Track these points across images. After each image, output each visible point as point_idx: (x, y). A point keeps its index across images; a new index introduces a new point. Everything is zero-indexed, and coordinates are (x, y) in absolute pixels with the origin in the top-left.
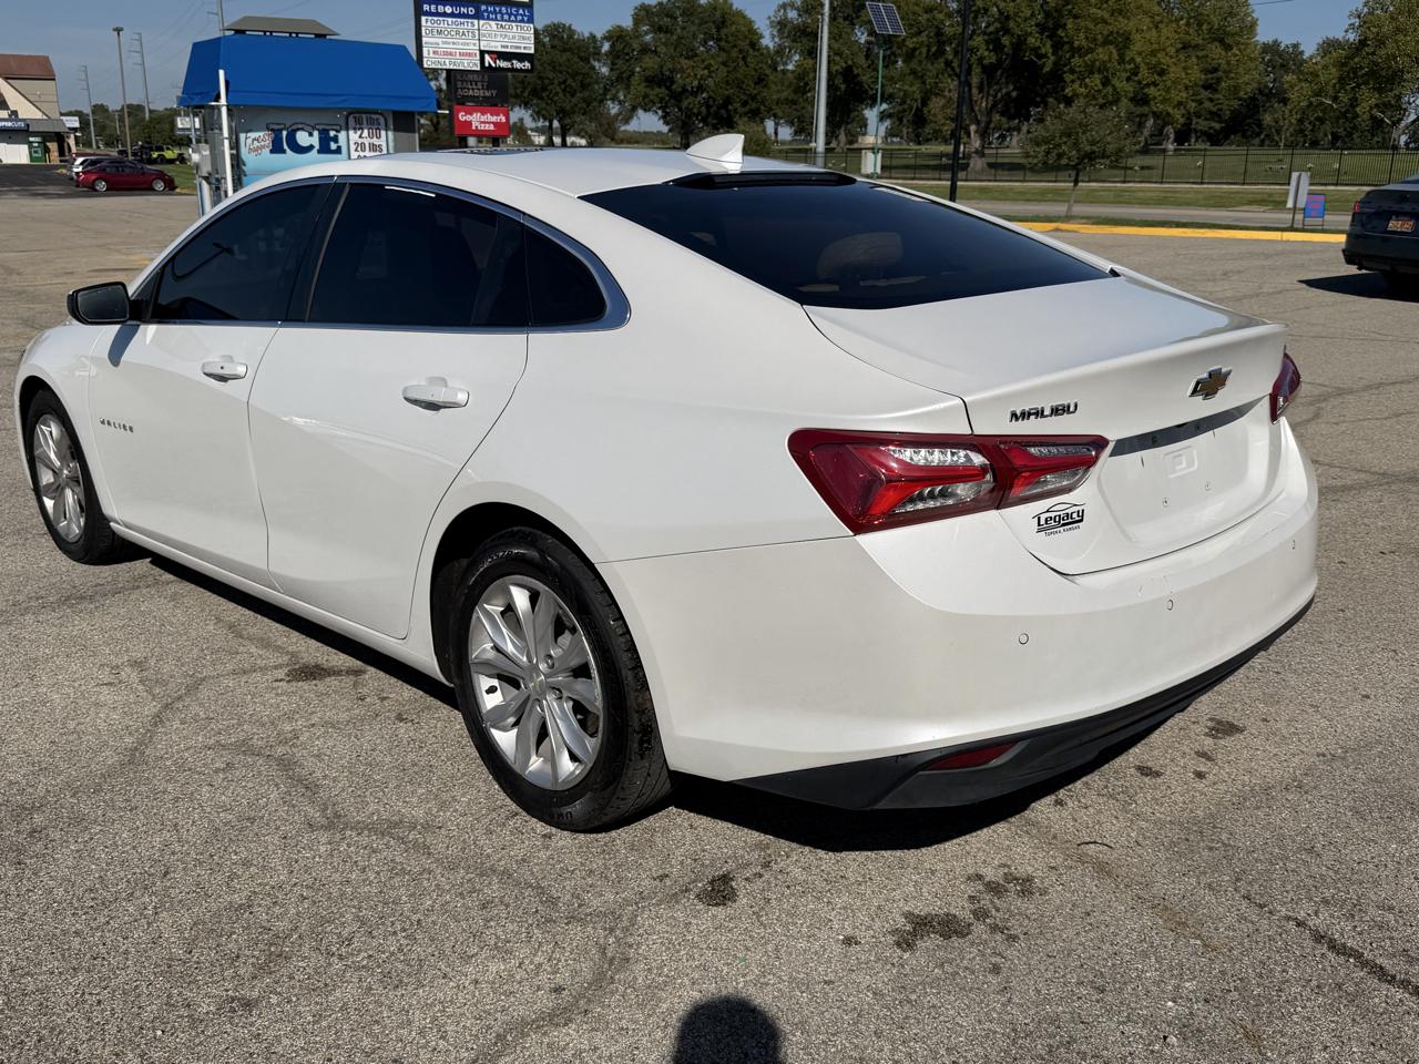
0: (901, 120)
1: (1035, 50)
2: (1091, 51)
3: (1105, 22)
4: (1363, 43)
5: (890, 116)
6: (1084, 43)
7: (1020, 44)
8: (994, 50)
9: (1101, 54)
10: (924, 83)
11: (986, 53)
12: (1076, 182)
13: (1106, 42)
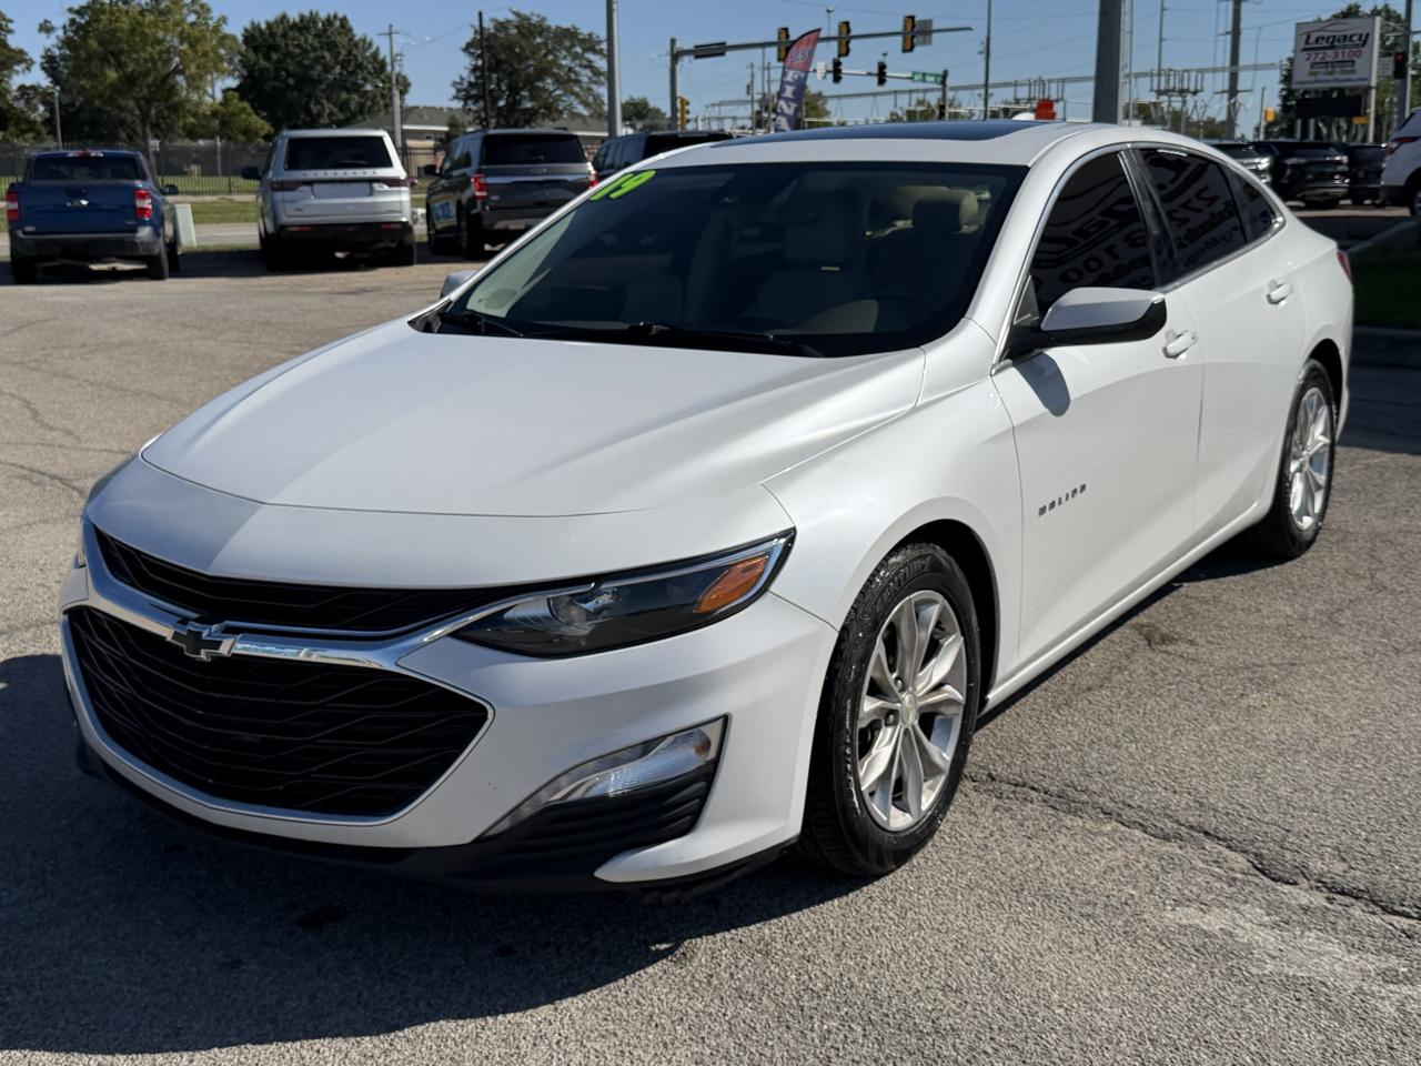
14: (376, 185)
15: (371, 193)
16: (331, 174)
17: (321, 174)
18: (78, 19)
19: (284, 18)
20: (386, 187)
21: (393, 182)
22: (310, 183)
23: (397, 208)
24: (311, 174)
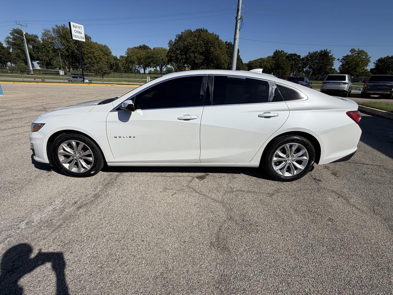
0: (43, 64)
1: (76, 53)
2: (88, 54)
3: (89, 49)
4: (128, 57)
5: (40, 64)
6: (86, 53)
7: (73, 52)
8: (68, 52)
9: (90, 55)
10: (49, 57)
11: (66, 53)
12: (103, 78)
13: (90, 53)
14: (341, 84)
15: (340, 85)
16: (333, 81)
17: (331, 81)
18: (344, 58)
19: (388, 56)
20: (343, 84)
21: (345, 83)
22: (329, 83)
23: (344, 87)
24: (330, 81)
